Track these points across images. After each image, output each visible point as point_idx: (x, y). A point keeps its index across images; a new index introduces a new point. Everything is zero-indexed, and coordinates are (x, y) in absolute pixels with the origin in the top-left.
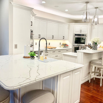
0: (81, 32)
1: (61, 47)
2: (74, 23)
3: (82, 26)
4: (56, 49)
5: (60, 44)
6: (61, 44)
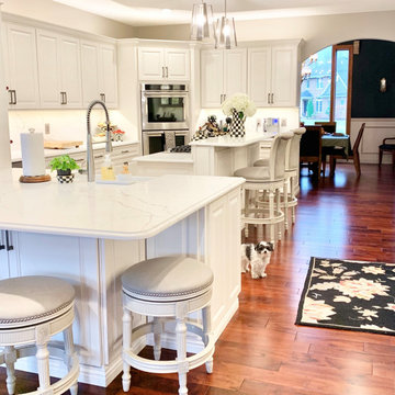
0: (165, 75)
1: (99, 139)
2: (136, 40)
4: (82, 148)
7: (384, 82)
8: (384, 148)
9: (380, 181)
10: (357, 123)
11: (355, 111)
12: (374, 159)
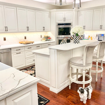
0: (65, 20)
1: (43, 40)
3: (65, 12)
4: (34, 44)
5: (41, 37)
6: (43, 37)
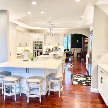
7: (78, 41)
8: (78, 54)
9: (77, 60)
10: (73, 49)
11: (72, 47)
12: (76, 56)
